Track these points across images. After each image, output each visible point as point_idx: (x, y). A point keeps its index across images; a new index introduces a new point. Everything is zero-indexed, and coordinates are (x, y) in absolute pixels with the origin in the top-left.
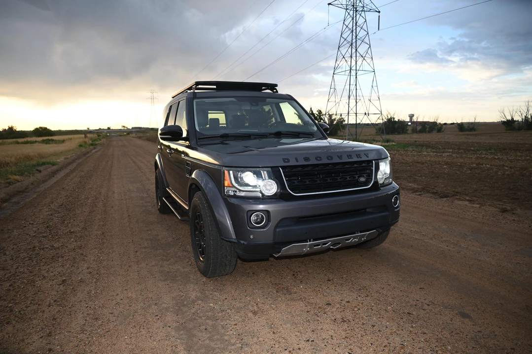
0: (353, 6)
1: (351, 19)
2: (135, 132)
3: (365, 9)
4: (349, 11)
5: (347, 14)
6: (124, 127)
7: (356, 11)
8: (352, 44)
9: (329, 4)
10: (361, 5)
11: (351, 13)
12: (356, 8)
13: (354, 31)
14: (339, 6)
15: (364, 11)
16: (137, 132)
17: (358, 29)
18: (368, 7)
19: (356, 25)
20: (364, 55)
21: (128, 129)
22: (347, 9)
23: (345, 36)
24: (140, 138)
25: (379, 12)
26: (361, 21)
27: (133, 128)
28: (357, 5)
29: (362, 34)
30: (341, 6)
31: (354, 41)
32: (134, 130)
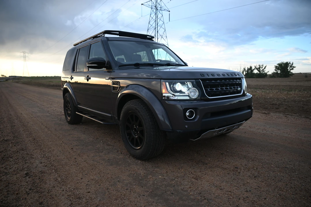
0: (155, 7)
1: (154, 14)
2: (12, 79)
3: (162, 9)
4: (153, 9)
5: (152, 11)
6: (3, 76)
7: (157, 10)
8: (155, 28)
9: (142, 4)
10: (159, 6)
11: (154, 10)
12: (157, 8)
13: (156, 21)
14: (148, 6)
15: (161, 10)
16: (14, 79)
17: (158, 20)
18: (163, 8)
19: (157, 18)
20: (162, 35)
21: (6, 77)
22: (152, 8)
23: (151, 23)
24: (17, 82)
25: (169, 11)
26: (160, 16)
27: (9, 76)
28: (157, 6)
29: (160, 23)
30: (149, 6)
31: (156, 26)
32: (11, 78)
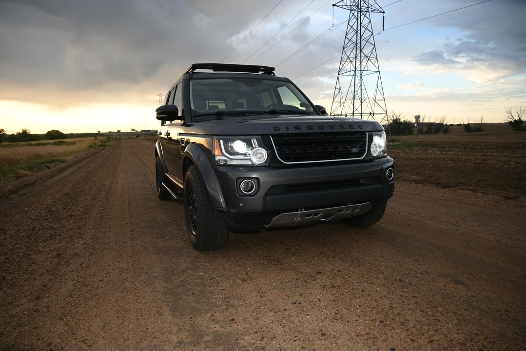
0: (358, 7)
1: (355, 20)
2: (144, 134)
4: (353, 12)
6: (133, 130)
7: (361, 12)
8: (356, 44)
9: (333, 5)
10: (365, 5)
11: (356, 13)
12: (361, 9)
13: (359, 32)
14: (343, 7)
15: (369, 11)
17: (363, 30)
18: (372, 7)
19: (361, 26)
20: (369, 56)
21: (137, 132)
22: (351, 10)
23: (349, 37)
24: (148, 140)
25: (384, 12)
26: (365, 21)
27: (142, 131)
28: (362, 5)
29: (366, 34)
30: (346, 7)
31: (359, 41)
